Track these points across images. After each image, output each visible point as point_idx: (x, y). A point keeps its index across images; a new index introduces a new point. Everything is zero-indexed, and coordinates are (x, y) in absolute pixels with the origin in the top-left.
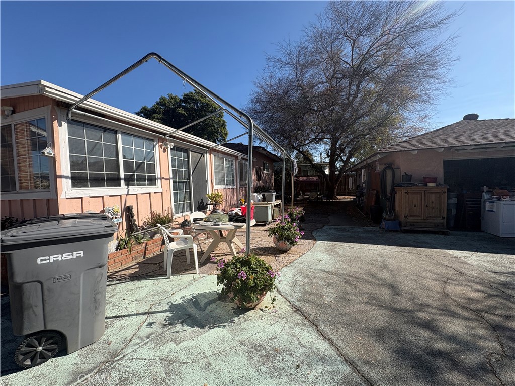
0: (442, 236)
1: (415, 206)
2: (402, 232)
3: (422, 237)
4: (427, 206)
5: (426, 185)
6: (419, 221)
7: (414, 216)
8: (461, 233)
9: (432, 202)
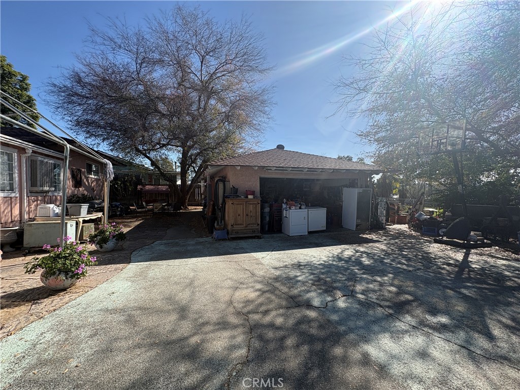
0: (256, 240)
1: (239, 215)
2: (229, 240)
3: (243, 243)
4: (247, 215)
5: (247, 197)
6: (242, 228)
7: (238, 224)
8: (270, 235)
9: (251, 212)
